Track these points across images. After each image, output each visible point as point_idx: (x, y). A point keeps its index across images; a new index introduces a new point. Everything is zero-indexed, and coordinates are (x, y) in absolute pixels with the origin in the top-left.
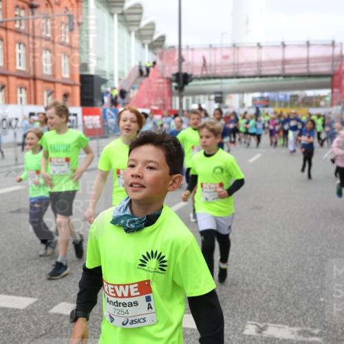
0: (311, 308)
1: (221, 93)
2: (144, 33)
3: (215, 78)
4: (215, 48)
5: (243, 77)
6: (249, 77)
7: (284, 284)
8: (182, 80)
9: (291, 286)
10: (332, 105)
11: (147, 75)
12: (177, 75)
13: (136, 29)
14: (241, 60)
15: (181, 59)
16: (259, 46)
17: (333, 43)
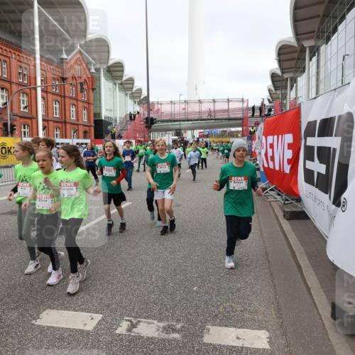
0: (184, 298)
1: (180, 130)
2: (135, 95)
4: (174, 104)
5: (191, 120)
6: (194, 120)
8: (150, 122)
10: (243, 136)
11: (134, 119)
12: (147, 119)
13: (130, 92)
14: (190, 110)
15: (149, 110)
16: (200, 102)
17: (243, 100)
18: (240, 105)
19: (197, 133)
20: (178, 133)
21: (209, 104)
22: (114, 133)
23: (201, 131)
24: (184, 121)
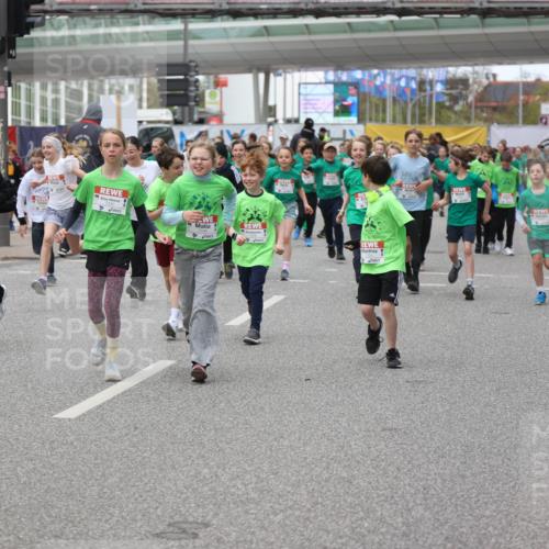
24: (211, 14)
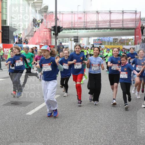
1: (78, 37)
2: (36, 4)
3: (74, 29)
4: (75, 13)
5: (89, 29)
6: (92, 29)
7: (112, 139)
8: (57, 30)
9: (116, 140)
10: (135, 44)
12: (54, 27)
13: (32, 2)
15: (57, 19)
16: (98, 13)
17: (136, 12)
18: (133, 16)
19: (91, 41)
20: (76, 40)
21: (106, 15)
22: (21, 39)
23: (96, 38)
